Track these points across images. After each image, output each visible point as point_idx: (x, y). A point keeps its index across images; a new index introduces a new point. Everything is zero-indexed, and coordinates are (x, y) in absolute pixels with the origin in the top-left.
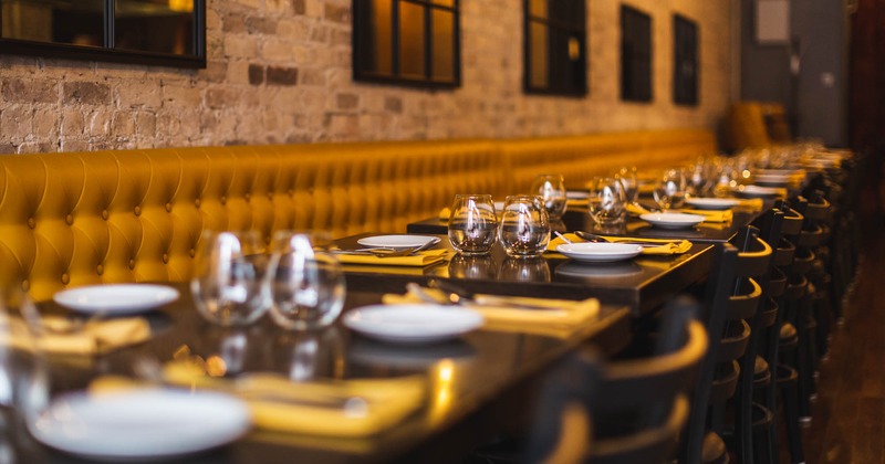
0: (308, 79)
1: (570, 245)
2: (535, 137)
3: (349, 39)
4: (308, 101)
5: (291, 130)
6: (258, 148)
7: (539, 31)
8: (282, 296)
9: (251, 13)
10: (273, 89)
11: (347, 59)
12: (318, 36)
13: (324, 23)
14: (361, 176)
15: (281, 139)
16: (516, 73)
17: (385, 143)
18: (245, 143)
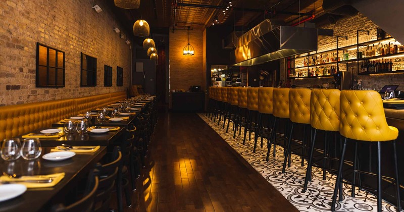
0: (23, 87)
1: (93, 130)
2: (83, 97)
3: (35, 77)
4: (23, 93)
5: (18, 100)
6: (9, 106)
7: (85, 73)
8: (25, 153)
9: (8, 73)
10: (13, 91)
11: (34, 82)
12: (27, 77)
13: (28, 74)
14: (38, 110)
15: (15, 103)
16: (79, 82)
17: (44, 102)
18: (5, 105)
